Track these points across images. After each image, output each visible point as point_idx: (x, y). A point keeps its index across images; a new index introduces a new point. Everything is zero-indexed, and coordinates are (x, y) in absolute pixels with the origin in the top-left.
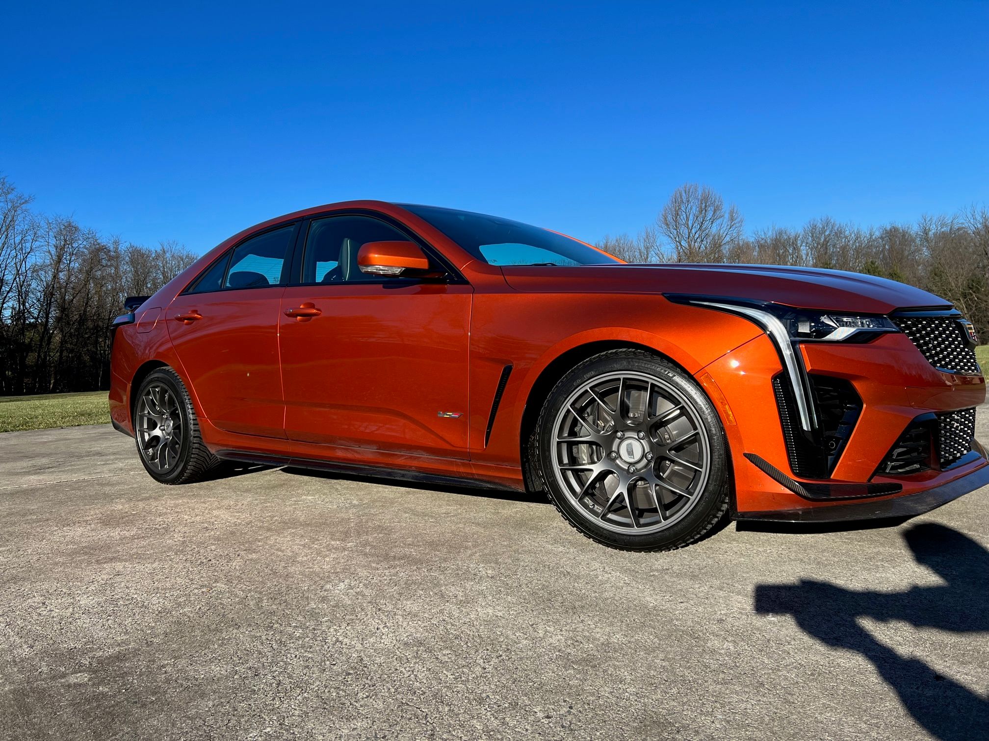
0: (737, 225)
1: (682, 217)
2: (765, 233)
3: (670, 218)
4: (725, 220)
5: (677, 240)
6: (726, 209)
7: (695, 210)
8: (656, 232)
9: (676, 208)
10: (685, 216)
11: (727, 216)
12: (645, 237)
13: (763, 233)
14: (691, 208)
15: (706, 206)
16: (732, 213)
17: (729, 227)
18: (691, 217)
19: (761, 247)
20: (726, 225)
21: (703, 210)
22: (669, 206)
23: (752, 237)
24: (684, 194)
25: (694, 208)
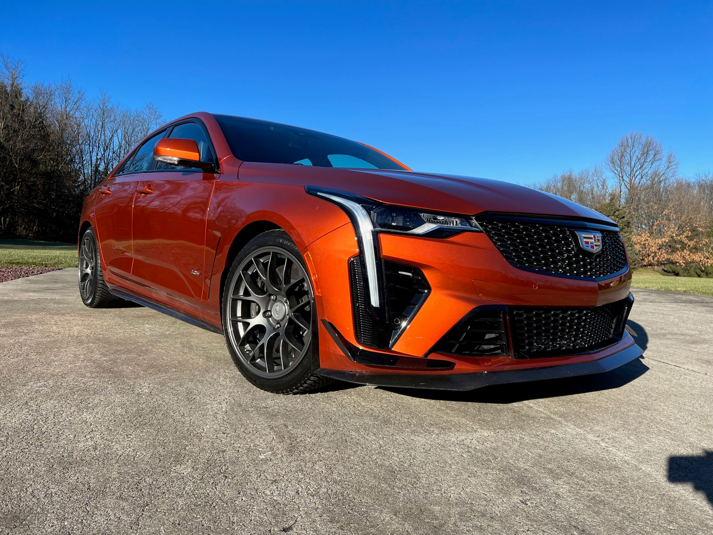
0: (673, 167)
1: (626, 158)
2: (706, 176)
3: (616, 157)
4: (663, 162)
5: (621, 175)
6: (665, 154)
7: (638, 153)
8: (604, 169)
9: (622, 150)
10: (629, 157)
11: (665, 159)
12: (594, 172)
13: (704, 175)
14: (635, 152)
15: (648, 150)
16: (669, 157)
17: (666, 168)
18: (634, 159)
19: (700, 186)
20: (663, 167)
21: (645, 154)
22: (616, 149)
23: (694, 178)
24: (630, 141)
25: (637, 152)
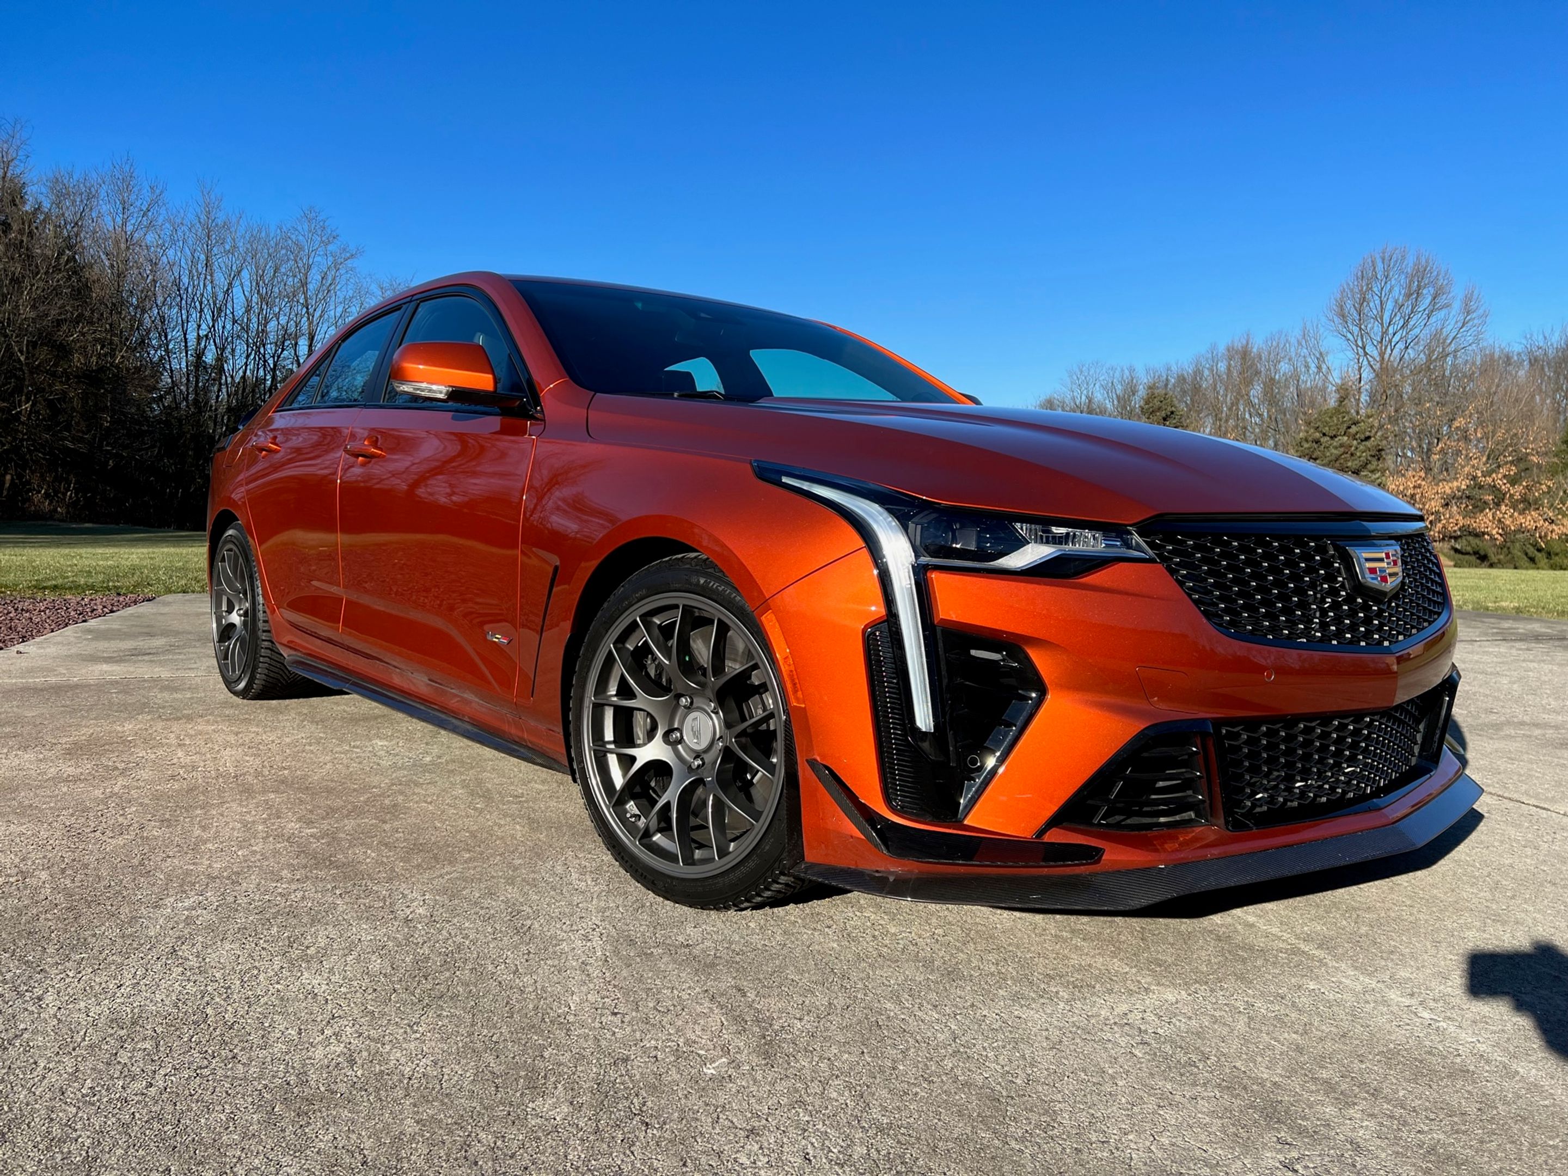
0: (1476, 321)
1: (1372, 304)
2: (1545, 338)
3: (1349, 303)
4: (1453, 313)
5: (1360, 344)
6: (1457, 293)
7: (1398, 293)
8: (1322, 330)
9: (1362, 287)
10: (1378, 302)
11: (1457, 305)
12: (1300, 338)
13: (1541, 337)
14: (1390, 291)
15: (1419, 287)
16: (1467, 300)
17: (1460, 324)
18: (1390, 305)
19: (1534, 361)
20: (1453, 322)
21: (1414, 294)
22: (1348, 285)
23: (1520, 343)
24: (1380, 266)
25: (1396, 289)
